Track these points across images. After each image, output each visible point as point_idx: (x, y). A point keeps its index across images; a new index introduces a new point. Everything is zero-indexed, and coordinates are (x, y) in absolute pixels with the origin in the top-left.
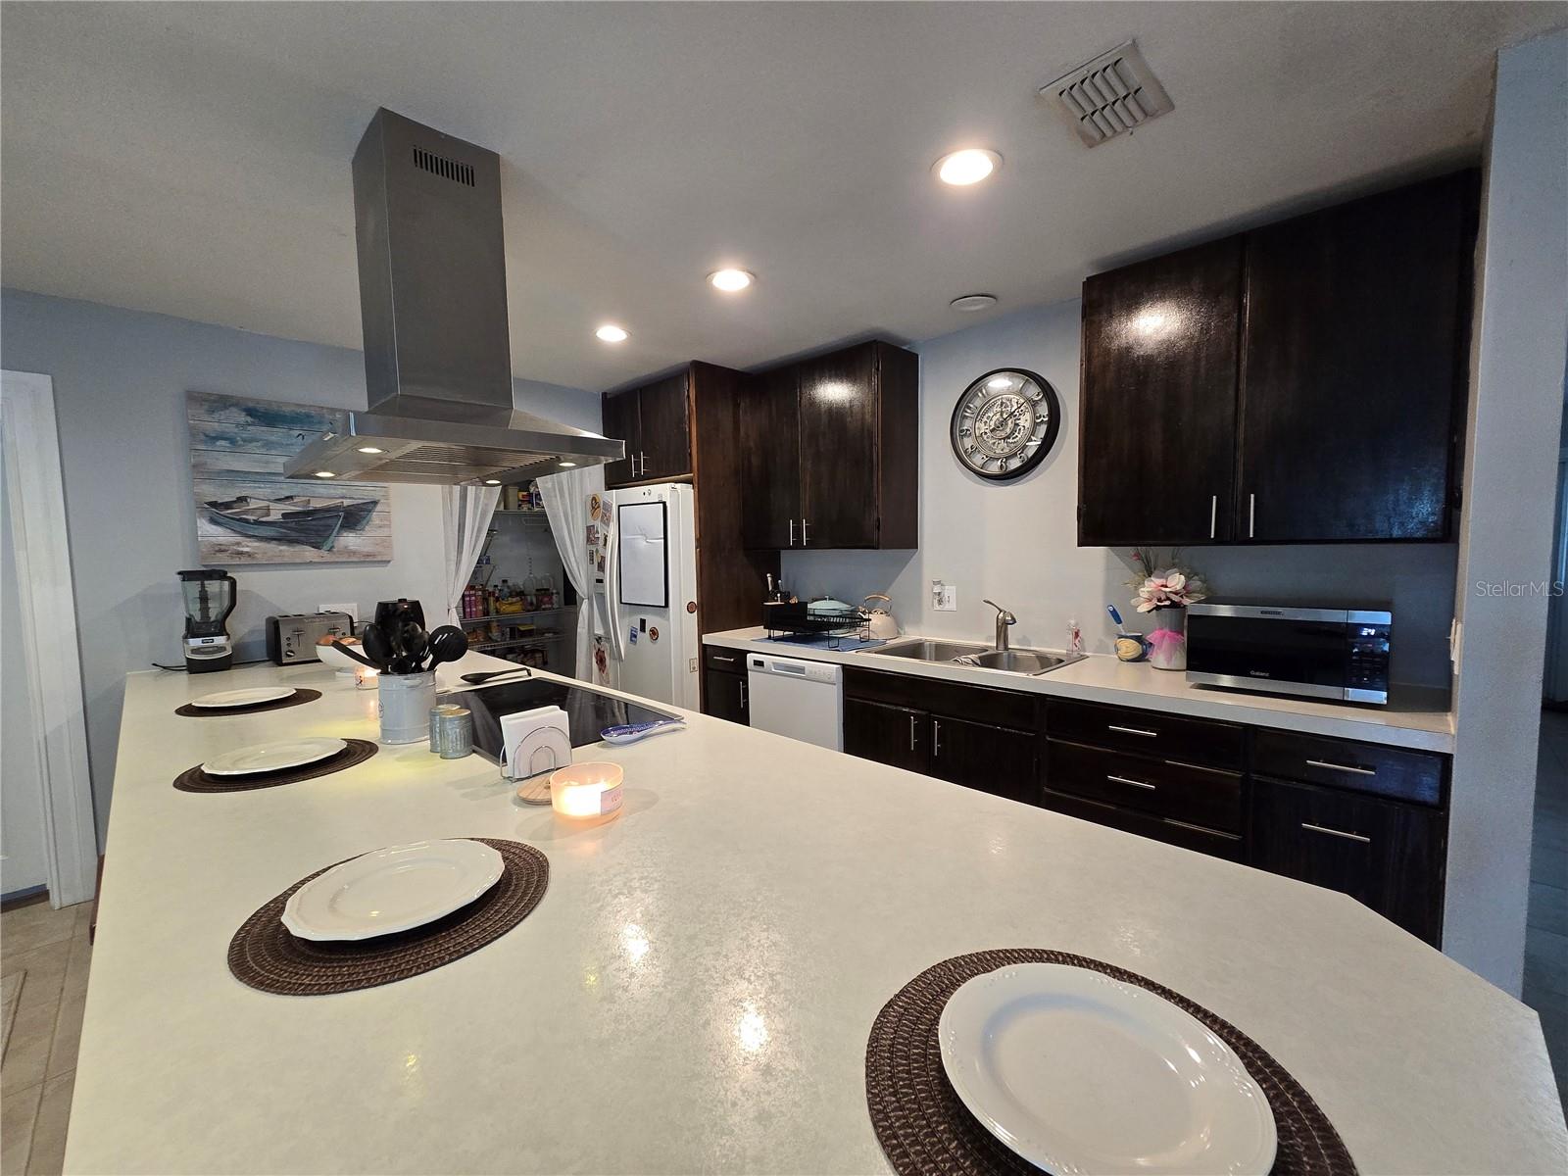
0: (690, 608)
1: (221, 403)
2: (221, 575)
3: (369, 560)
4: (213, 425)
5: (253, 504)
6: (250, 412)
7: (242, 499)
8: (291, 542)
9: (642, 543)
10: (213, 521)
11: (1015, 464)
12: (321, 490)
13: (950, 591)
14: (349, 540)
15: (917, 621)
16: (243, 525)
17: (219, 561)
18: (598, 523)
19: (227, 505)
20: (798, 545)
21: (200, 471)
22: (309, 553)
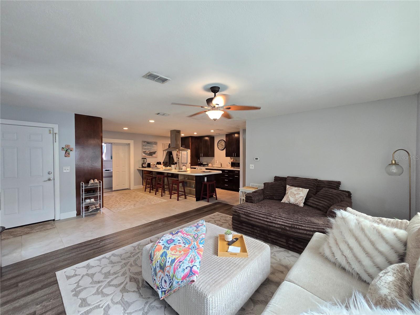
0: (190, 163)
1: (145, 142)
2: (146, 159)
3: (156, 157)
4: (144, 144)
5: (147, 152)
6: (147, 142)
7: (146, 151)
8: (149, 155)
9: (184, 156)
10: (144, 153)
11: (223, 149)
12: (152, 150)
13: (217, 161)
14: (154, 155)
15: (214, 165)
16: (146, 154)
17: (144, 157)
18: (178, 154)
19: (145, 152)
20: (202, 156)
21: (143, 148)
22: (151, 157)
